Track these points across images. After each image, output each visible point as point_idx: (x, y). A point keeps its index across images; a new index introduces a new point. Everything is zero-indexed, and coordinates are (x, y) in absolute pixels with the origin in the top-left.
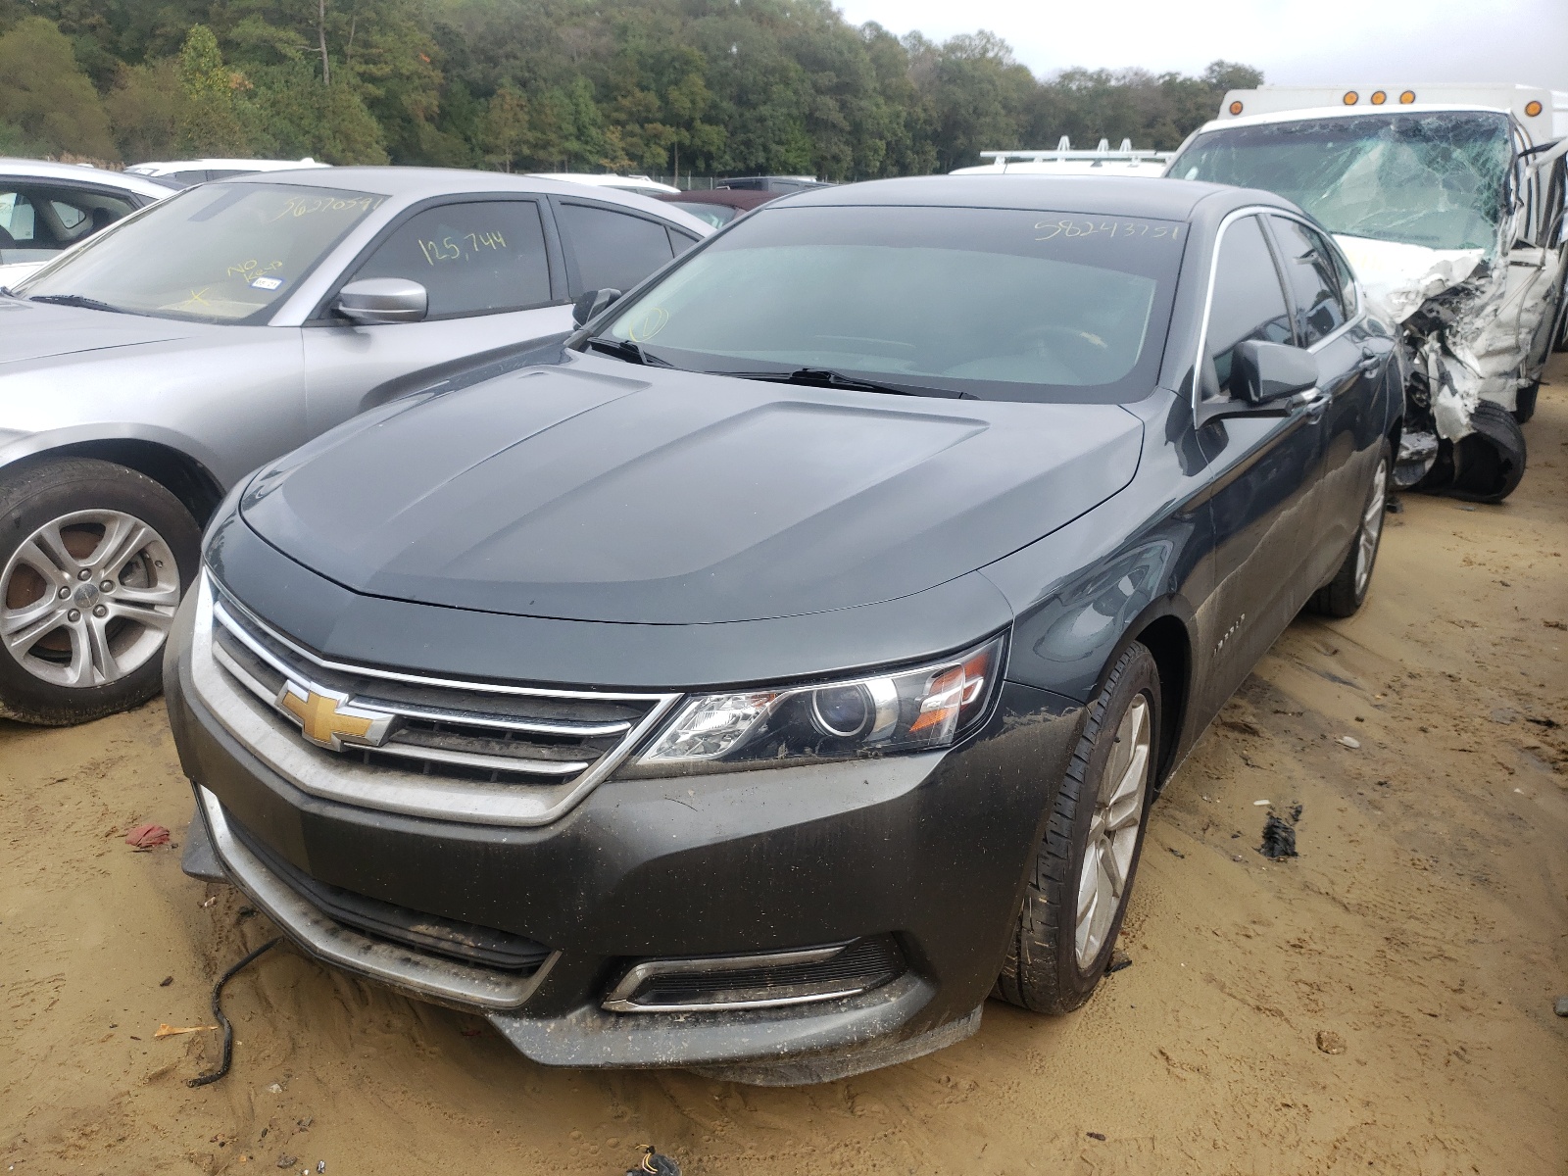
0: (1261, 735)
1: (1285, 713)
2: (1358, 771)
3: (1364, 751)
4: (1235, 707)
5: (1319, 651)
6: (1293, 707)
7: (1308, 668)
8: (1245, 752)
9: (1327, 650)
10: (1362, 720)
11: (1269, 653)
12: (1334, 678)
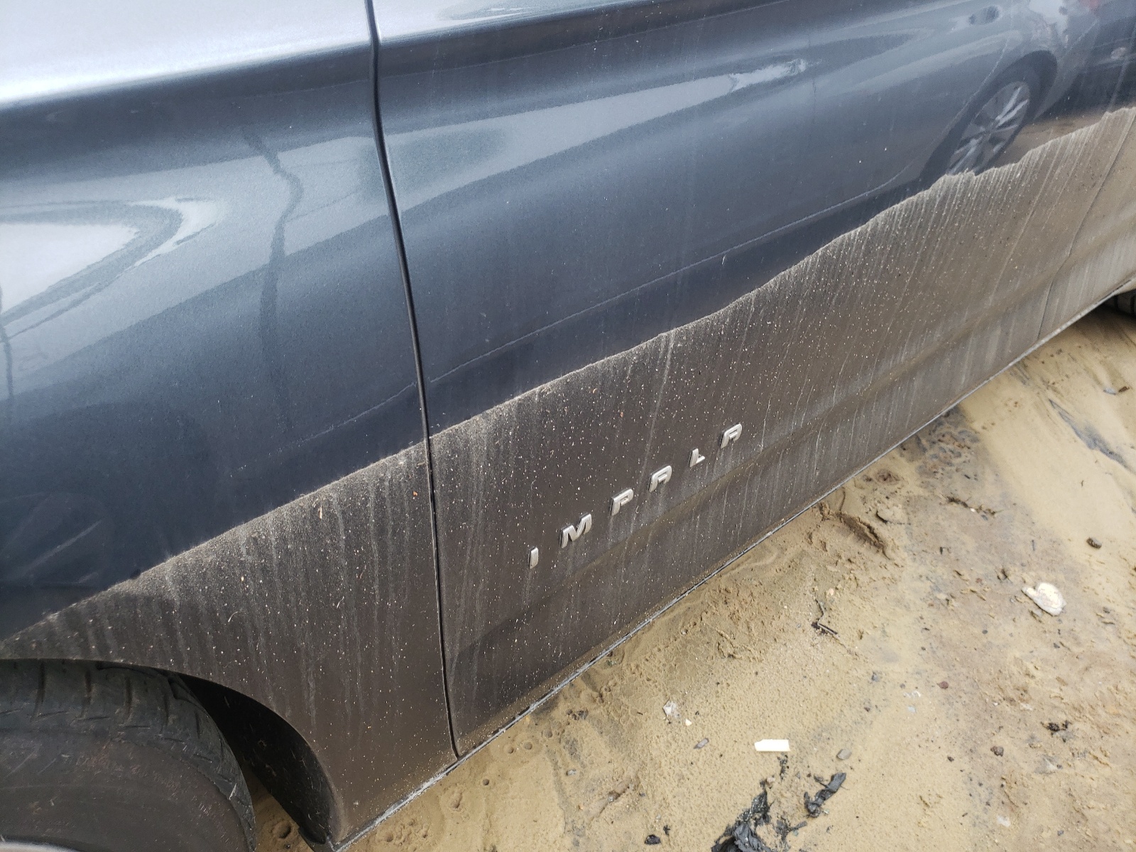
0: (889, 552)
1: (965, 505)
2: (1024, 680)
3: (1066, 625)
4: (887, 477)
5: (1099, 383)
6: (987, 494)
7: (1063, 415)
8: (832, 591)
9: (1113, 383)
10: (1097, 546)
11: (1012, 372)
12: (1095, 441)
